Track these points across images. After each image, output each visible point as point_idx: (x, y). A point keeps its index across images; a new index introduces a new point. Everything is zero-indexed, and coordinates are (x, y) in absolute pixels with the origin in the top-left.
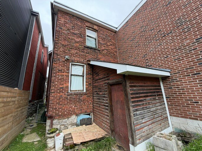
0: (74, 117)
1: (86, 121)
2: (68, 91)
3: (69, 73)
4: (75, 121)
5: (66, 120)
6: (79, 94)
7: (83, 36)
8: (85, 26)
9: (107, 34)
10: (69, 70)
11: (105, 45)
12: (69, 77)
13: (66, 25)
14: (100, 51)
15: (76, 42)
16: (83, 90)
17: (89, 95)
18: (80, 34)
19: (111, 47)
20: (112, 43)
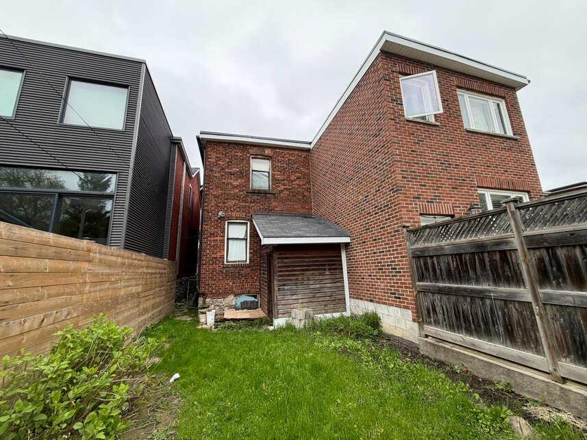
0: (231, 297)
1: (249, 305)
2: (224, 262)
3: (224, 236)
4: (234, 303)
5: (222, 300)
6: (238, 267)
7: (245, 174)
8: (248, 155)
9: (291, 158)
10: (224, 232)
11: (285, 182)
12: (224, 242)
13: (219, 162)
14: (275, 194)
15: (234, 187)
16: (246, 261)
17: (254, 268)
18: (241, 173)
19: (297, 182)
20: (300, 175)
